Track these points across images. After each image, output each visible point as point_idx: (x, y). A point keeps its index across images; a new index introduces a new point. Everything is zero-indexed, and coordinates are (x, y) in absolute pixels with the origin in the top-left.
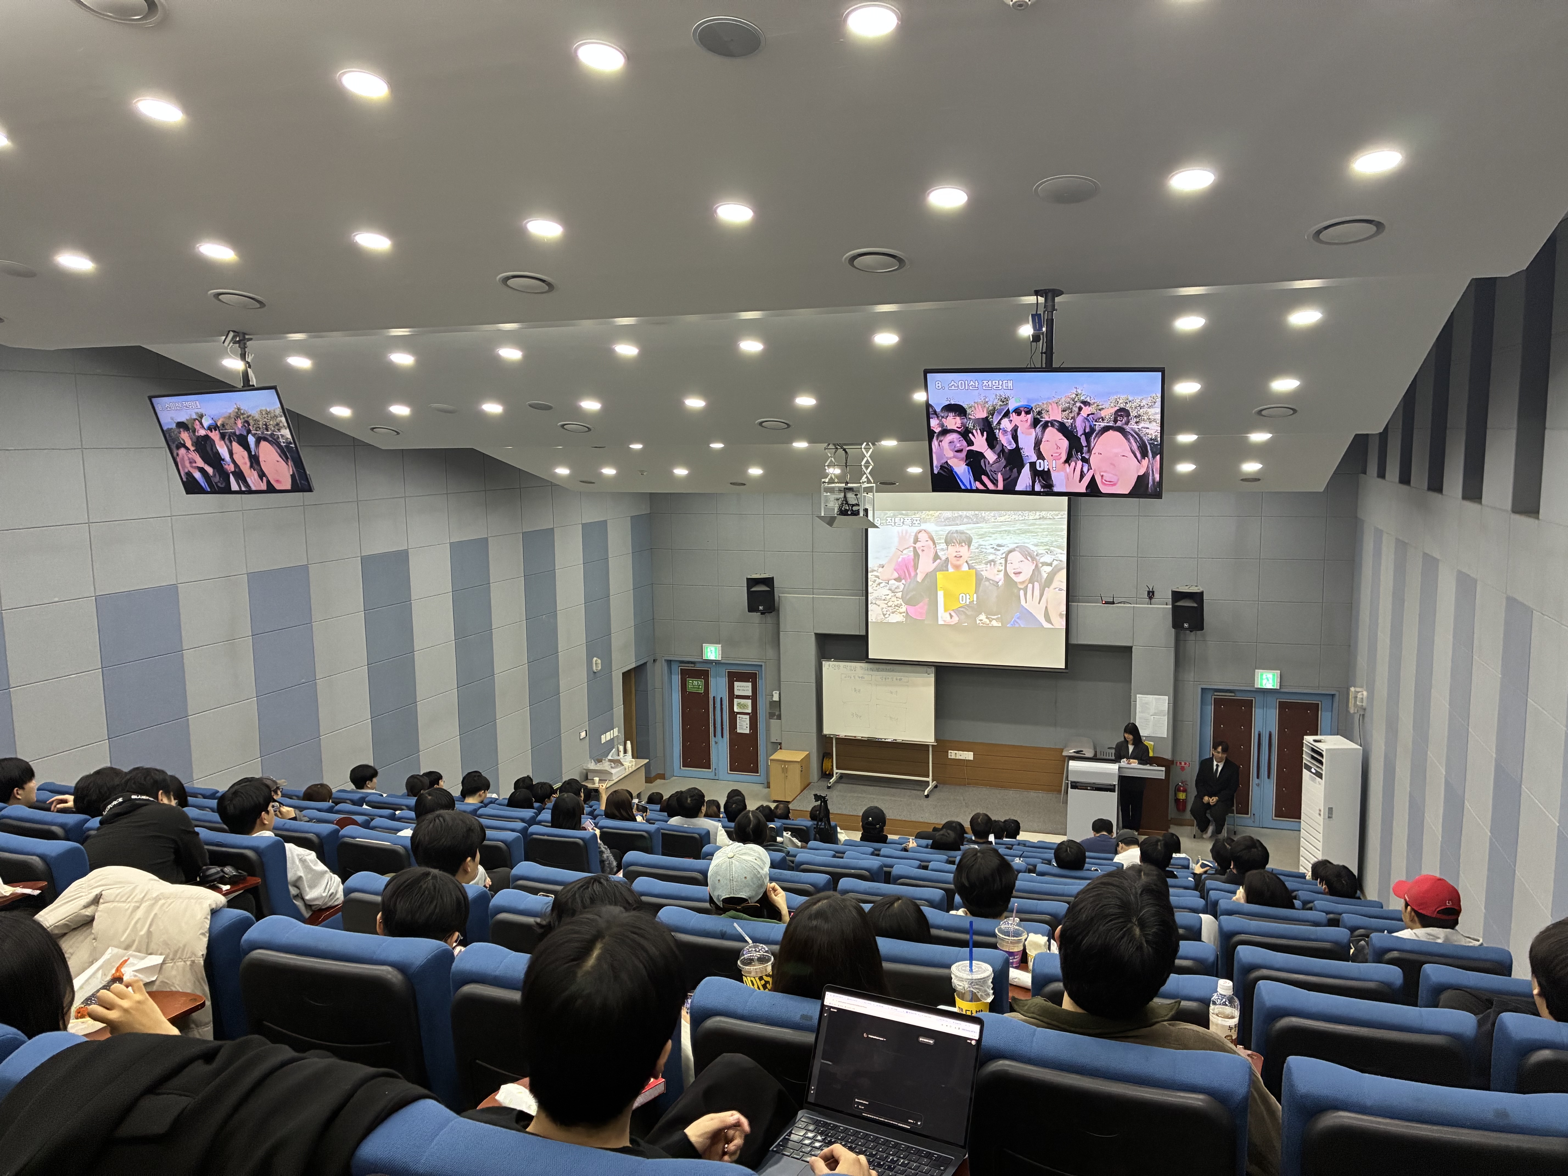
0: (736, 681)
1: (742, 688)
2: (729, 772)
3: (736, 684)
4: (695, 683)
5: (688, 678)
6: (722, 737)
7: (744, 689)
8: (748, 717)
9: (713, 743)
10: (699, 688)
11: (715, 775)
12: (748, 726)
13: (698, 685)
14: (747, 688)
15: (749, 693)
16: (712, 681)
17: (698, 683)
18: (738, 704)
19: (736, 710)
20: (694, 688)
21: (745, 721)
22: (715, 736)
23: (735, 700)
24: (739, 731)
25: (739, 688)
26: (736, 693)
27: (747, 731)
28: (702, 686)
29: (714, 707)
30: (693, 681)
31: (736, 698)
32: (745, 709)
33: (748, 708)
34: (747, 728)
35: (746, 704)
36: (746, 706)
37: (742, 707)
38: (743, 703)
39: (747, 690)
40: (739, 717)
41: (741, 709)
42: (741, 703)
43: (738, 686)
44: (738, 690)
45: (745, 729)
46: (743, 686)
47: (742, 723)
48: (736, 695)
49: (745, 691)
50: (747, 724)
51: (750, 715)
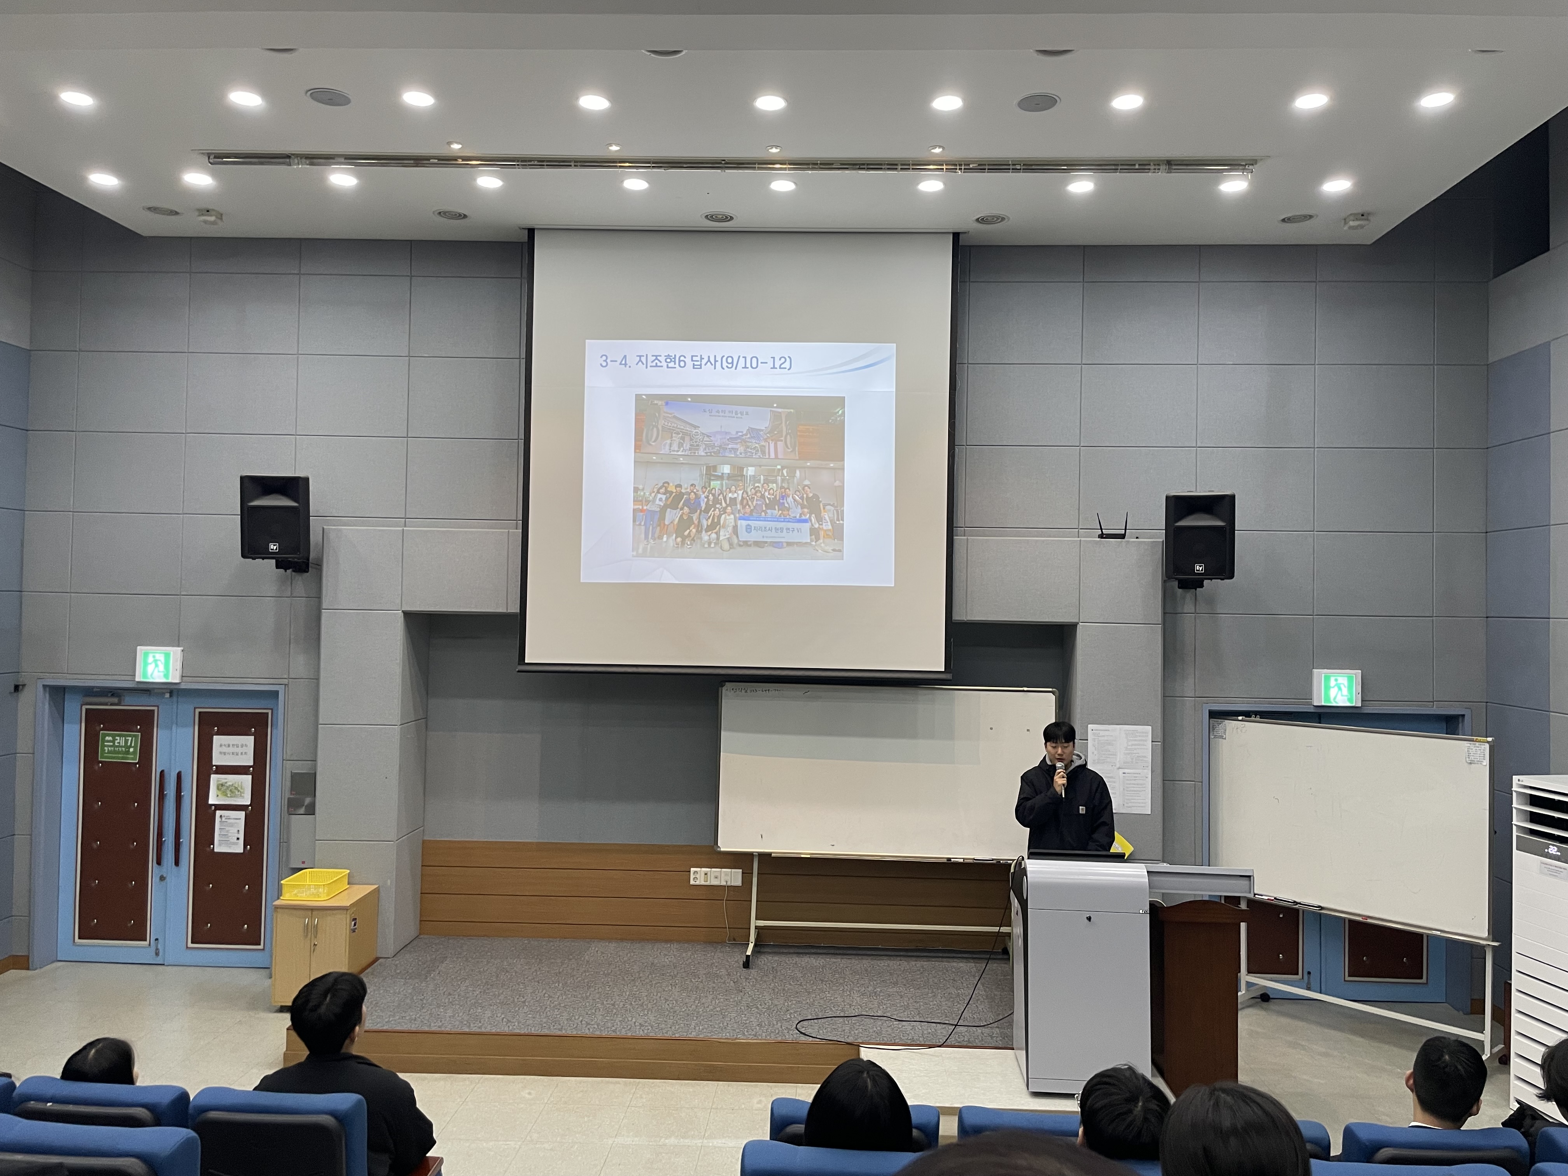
0: (218, 734)
1: (231, 750)
2: (190, 945)
3: (219, 741)
4: (120, 741)
5: (103, 729)
6: (177, 863)
7: (235, 750)
8: (242, 814)
9: (156, 879)
10: (128, 752)
11: (157, 954)
12: (241, 836)
13: (126, 746)
14: (244, 750)
15: (248, 760)
16: (160, 736)
17: (126, 741)
19: (213, 799)
20: (115, 752)
21: (232, 825)
22: (159, 863)
23: (215, 779)
24: (218, 848)
25: (224, 749)
26: (217, 760)
27: (239, 849)
28: (135, 747)
29: (162, 797)
30: (114, 736)
31: (216, 772)
32: (235, 796)
33: (242, 795)
34: (238, 841)
35: (240, 784)
36: (239, 789)
37: (229, 793)
38: (230, 783)
39: (244, 753)
40: (221, 816)
41: (228, 797)
42: (226, 783)
43: (221, 746)
44: (221, 753)
45: (234, 844)
46: (233, 745)
47: (227, 828)
48: (215, 766)
49: (237, 754)
50: (238, 831)
51: (248, 812)
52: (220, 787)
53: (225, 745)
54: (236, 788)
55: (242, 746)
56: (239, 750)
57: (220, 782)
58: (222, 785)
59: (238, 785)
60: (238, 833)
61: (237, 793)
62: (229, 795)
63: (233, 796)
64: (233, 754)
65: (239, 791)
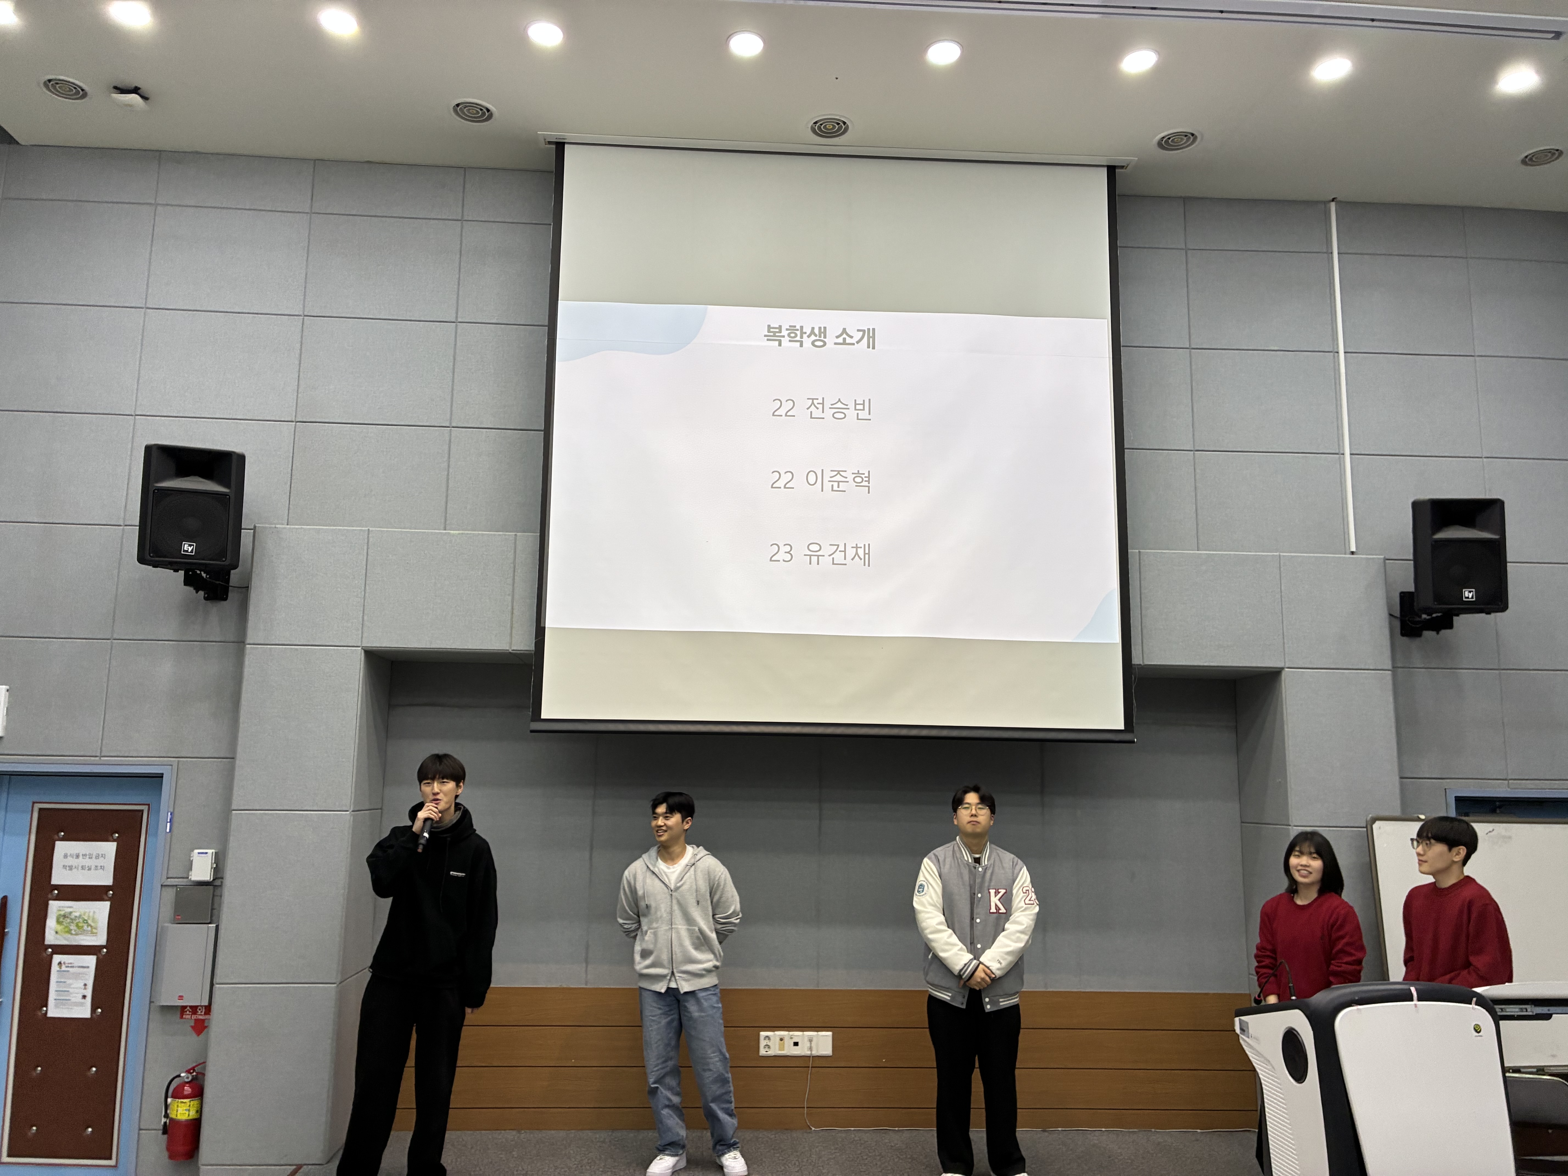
0: (63, 839)
1: (81, 861)
3: (63, 849)
7: (87, 862)
8: (91, 961)
12: (89, 993)
14: (100, 862)
15: (106, 878)
18: (62, 918)
19: (51, 937)
21: (77, 976)
23: (55, 907)
24: (54, 1011)
25: (70, 861)
26: (59, 877)
27: (84, 1011)
31: (58, 898)
32: (84, 932)
33: (94, 931)
34: (83, 1001)
35: (91, 914)
36: (90, 922)
37: (73, 927)
38: (77, 914)
39: (99, 868)
40: (60, 963)
41: (72, 934)
42: (71, 913)
43: (66, 856)
44: (64, 867)
45: (77, 1004)
46: (83, 855)
47: (69, 981)
48: (57, 887)
49: (90, 869)
50: (85, 985)
51: (100, 956)
52: (61, 920)
53: (72, 856)
54: (85, 921)
55: (97, 857)
56: (92, 863)
57: (62, 913)
58: (65, 916)
59: (89, 916)
60: (85, 989)
61: (85, 927)
62: (73, 932)
63: (80, 930)
64: (83, 868)
65: (89, 925)
